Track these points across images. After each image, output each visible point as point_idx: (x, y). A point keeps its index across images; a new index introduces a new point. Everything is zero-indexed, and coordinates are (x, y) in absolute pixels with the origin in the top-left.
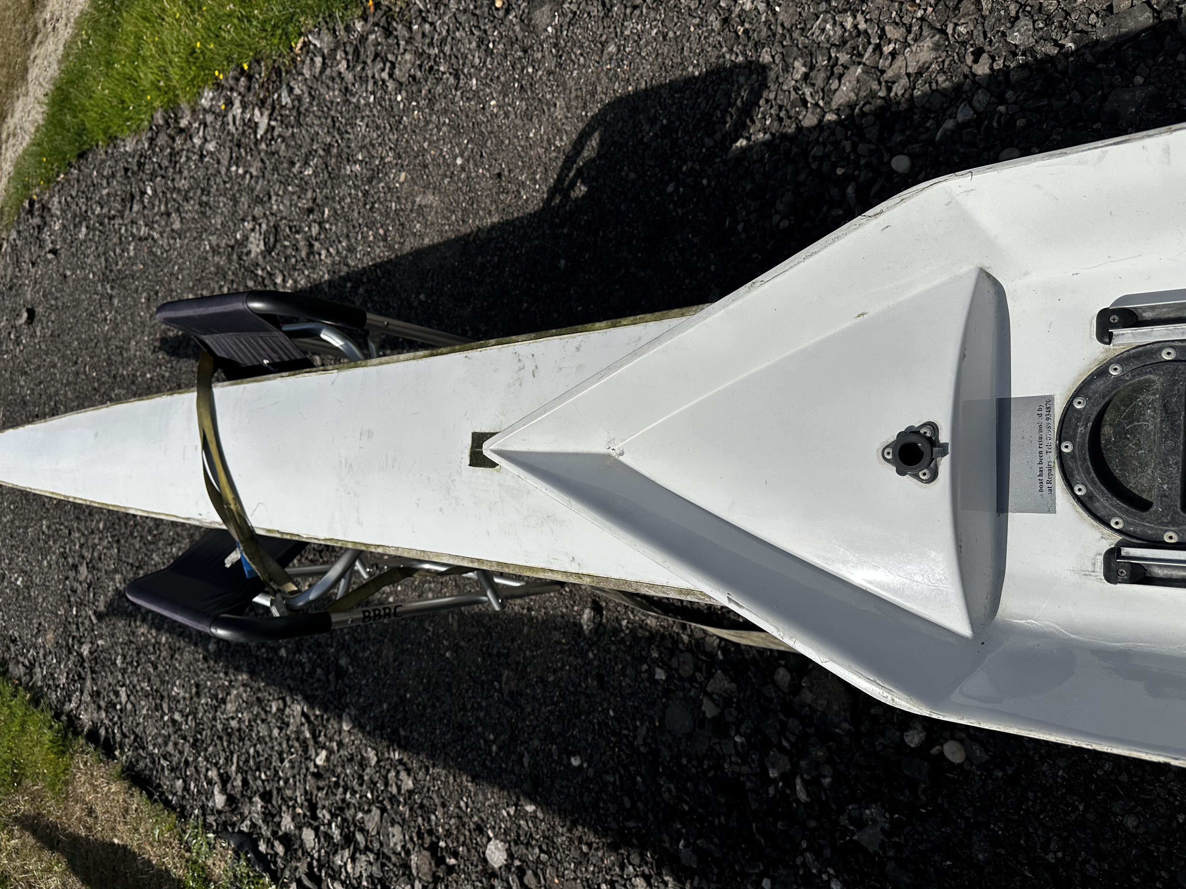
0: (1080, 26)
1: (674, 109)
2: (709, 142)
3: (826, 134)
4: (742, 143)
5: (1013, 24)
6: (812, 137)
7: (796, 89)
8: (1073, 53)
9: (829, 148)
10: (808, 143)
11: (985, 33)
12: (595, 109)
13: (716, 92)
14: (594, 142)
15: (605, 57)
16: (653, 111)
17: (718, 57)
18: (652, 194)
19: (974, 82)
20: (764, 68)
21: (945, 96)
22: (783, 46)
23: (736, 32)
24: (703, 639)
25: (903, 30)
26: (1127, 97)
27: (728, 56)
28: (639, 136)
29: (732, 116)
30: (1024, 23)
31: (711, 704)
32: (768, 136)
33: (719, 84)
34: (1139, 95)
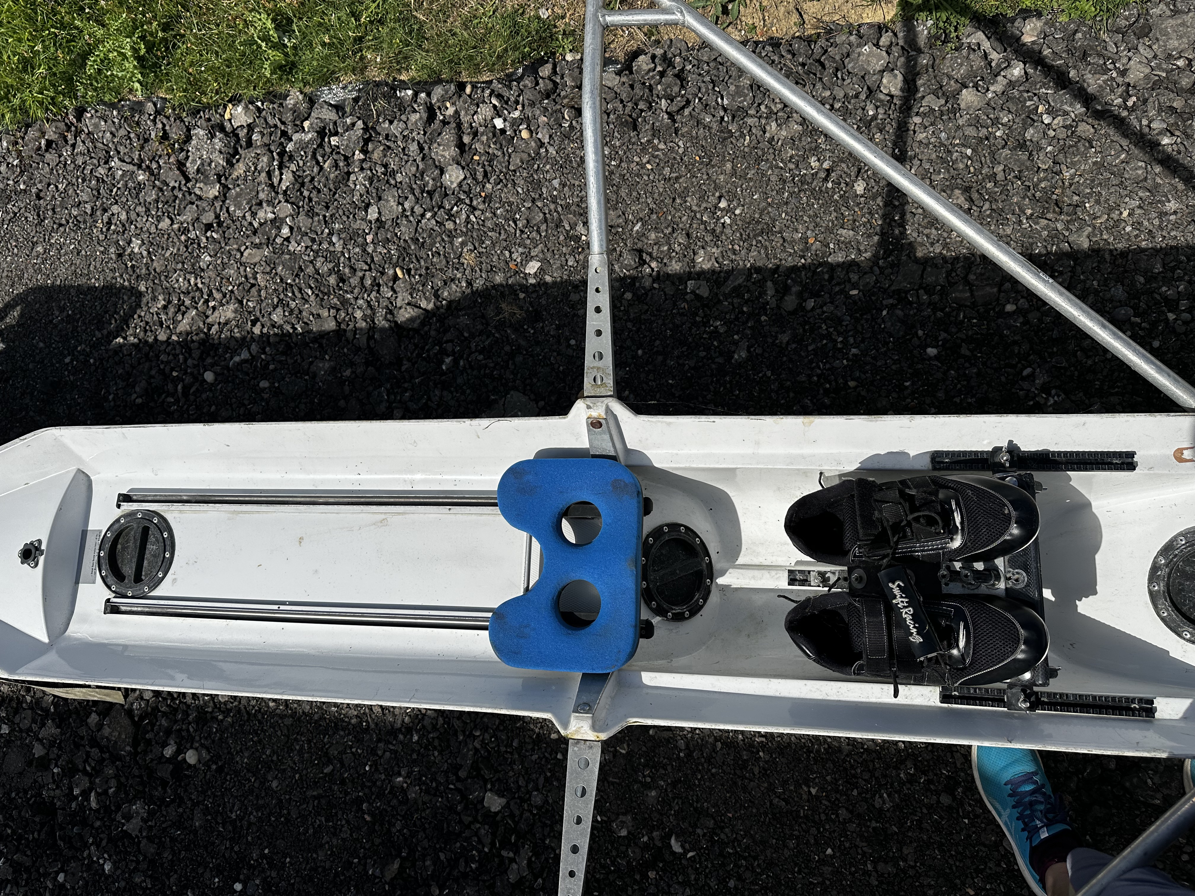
0: (305, 320)
1: (78, 305)
2: (98, 334)
3: (170, 348)
4: (120, 340)
5: (274, 309)
6: (163, 348)
7: (158, 314)
8: (300, 334)
9: (171, 357)
10: (160, 351)
11: (261, 310)
12: (20, 289)
13: (108, 301)
14: (16, 313)
15: (34, 254)
16: (63, 302)
17: (113, 278)
18: (54, 361)
19: (252, 337)
20: (140, 294)
21: (237, 341)
22: (154, 283)
23: (126, 265)
24: (42, 698)
25: (221, 295)
26: (321, 365)
27: (118, 279)
28: (50, 318)
29: (116, 321)
30: (279, 310)
31: (40, 747)
32: (136, 340)
33: (111, 297)
34: (327, 365)
